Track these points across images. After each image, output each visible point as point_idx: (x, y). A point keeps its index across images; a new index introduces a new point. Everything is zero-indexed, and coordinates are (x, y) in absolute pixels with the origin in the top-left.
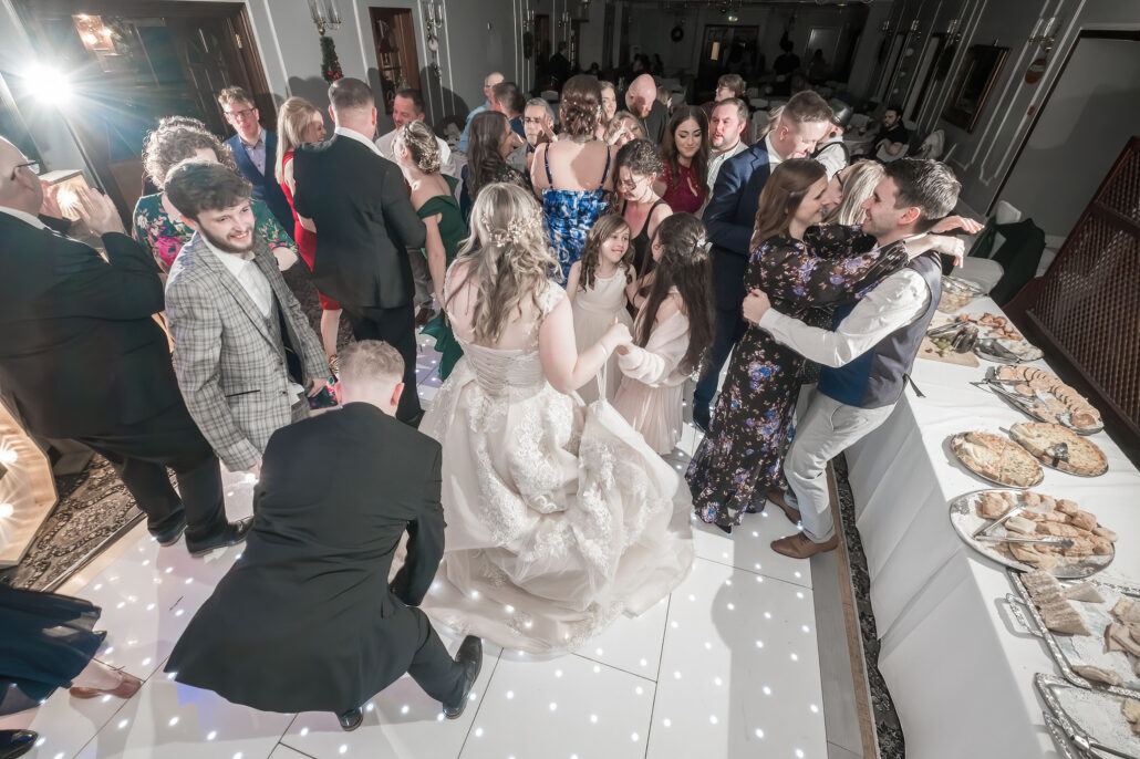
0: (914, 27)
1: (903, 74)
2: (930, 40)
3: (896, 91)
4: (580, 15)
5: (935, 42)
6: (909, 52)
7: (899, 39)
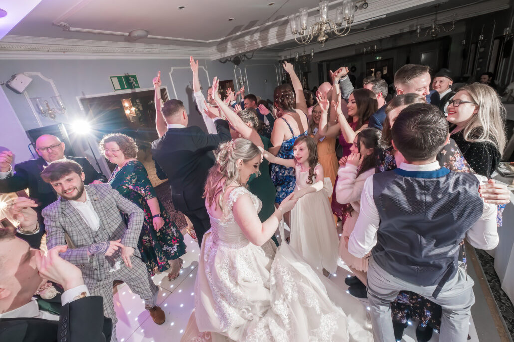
0: (481, 38)
1: (481, 60)
2: (493, 42)
3: (479, 69)
4: (307, 70)
5: (497, 42)
6: (482, 50)
7: (473, 46)
